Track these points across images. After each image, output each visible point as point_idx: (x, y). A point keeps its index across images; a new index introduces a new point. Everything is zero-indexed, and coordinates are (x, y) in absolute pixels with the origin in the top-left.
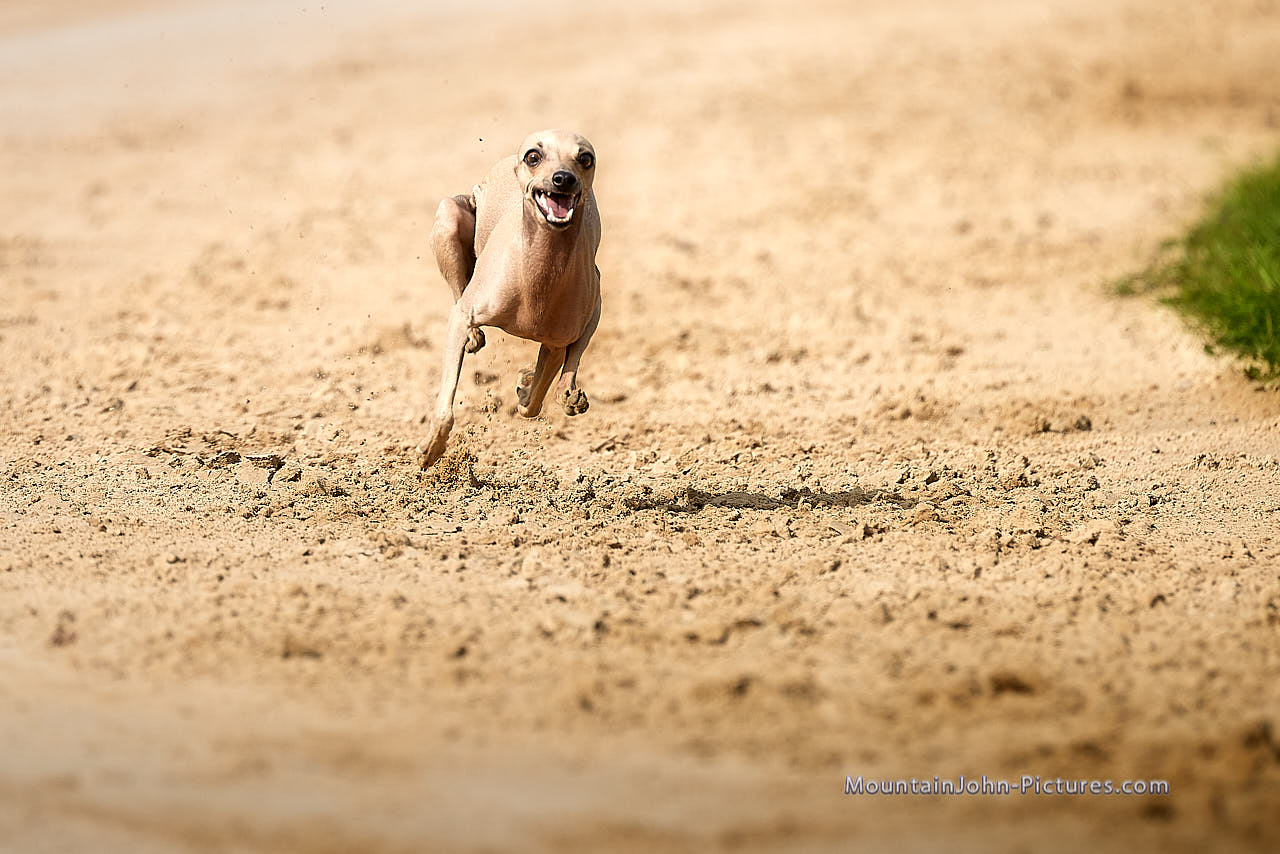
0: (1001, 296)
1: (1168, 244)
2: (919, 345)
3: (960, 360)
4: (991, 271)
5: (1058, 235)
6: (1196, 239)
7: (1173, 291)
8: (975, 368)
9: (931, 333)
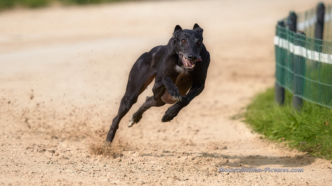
0: (207, 119)
1: (243, 108)
2: (190, 129)
3: (199, 133)
4: (205, 113)
5: (219, 105)
6: (249, 107)
7: (244, 119)
8: (202, 134)
9: (193, 126)
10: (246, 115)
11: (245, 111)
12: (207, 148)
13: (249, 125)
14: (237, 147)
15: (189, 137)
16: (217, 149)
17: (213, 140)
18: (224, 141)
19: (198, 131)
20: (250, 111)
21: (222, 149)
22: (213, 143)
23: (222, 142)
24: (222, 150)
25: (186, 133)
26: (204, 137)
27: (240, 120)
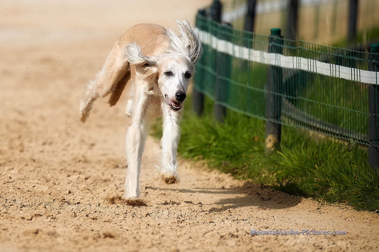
10: (154, 127)
12: (104, 166)
15: (82, 152)
16: (117, 167)
17: (112, 157)
19: (93, 145)
22: (113, 160)
24: (123, 170)
25: (78, 147)
26: (101, 152)
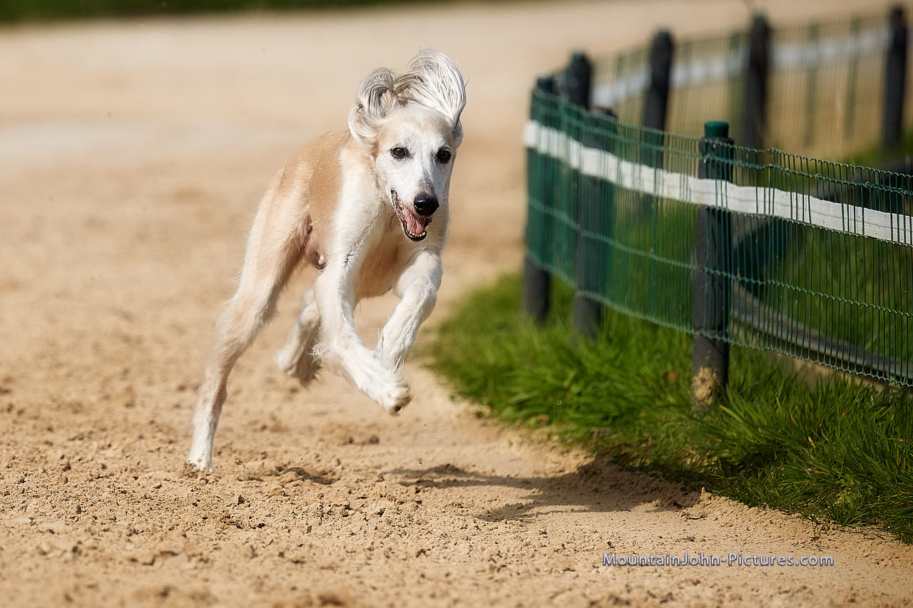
10: (436, 350)
11: (433, 338)
12: (321, 440)
13: (444, 379)
14: (408, 439)
15: (271, 407)
16: (351, 441)
17: (338, 418)
18: (370, 421)
19: (294, 391)
20: (448, 339)
21: (363, 444)
22: (340, 426)
23: (365, 424)
24: (365, 448)
25: (260, 395)
26: (313, 407)
27: (418, 363)
